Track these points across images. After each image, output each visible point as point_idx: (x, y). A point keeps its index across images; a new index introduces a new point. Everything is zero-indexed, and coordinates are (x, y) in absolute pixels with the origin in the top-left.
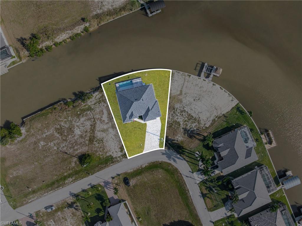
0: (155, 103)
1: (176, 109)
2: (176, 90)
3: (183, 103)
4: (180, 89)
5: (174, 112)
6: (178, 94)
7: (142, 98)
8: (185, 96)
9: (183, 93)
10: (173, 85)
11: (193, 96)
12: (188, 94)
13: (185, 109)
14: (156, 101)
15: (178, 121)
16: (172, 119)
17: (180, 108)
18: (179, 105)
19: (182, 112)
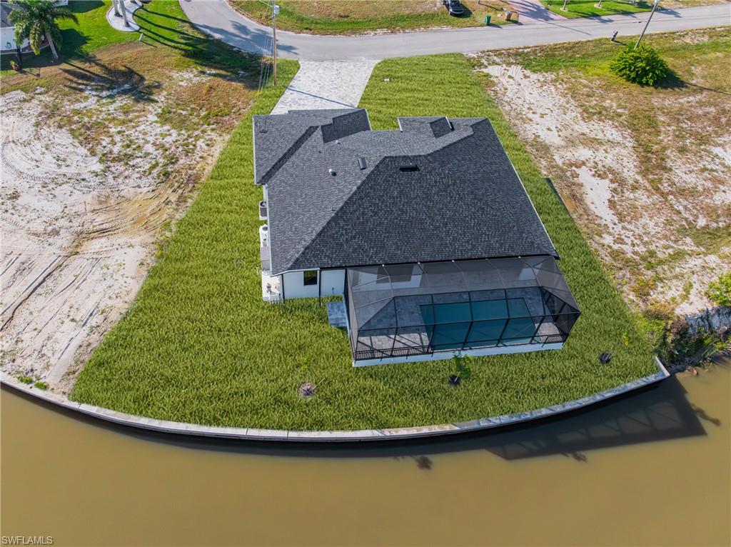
0: (276, 167)
1: (155, 172)
2: (109, 262)
3: (95, 193)
4: (76, 262)
5: (173, 160)
6: (104, 240)
7: (367, 171)
8: (63, 222)
9: (64, 240)
10: (110, 292)
11: (8, 215)
12: (40, 229)
13: (98, 167)
14: (265, 179)
15: (167, 127)
16: (197, 138)
17: (126, 173)
18: (122, 187)
19: (125, 158)
